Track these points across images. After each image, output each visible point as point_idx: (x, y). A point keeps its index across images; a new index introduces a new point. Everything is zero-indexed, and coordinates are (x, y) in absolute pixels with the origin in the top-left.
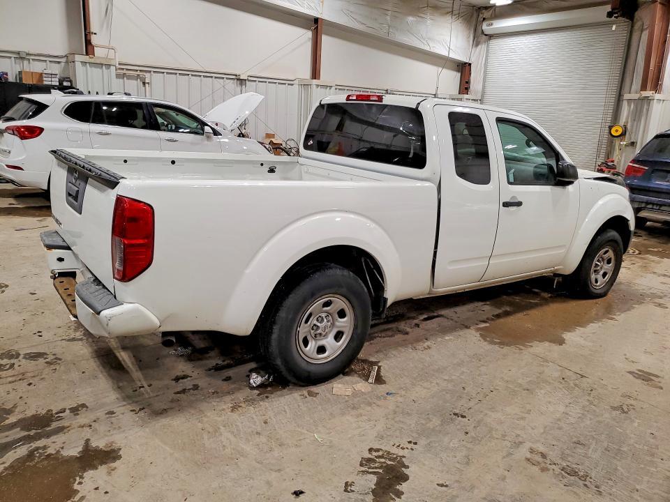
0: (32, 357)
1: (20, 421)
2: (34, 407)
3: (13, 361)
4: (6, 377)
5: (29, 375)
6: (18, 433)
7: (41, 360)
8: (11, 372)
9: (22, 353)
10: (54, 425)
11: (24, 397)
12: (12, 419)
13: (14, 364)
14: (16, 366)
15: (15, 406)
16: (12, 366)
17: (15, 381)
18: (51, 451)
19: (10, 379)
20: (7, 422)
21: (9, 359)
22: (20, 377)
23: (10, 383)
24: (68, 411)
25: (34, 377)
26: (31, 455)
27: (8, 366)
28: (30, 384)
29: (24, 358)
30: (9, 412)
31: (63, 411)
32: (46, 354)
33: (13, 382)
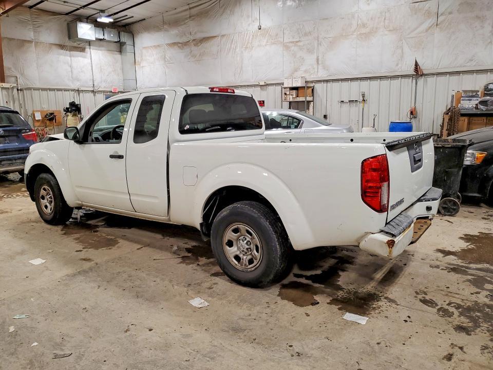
0: (431, 303)
1: (466, 275)
2: (454, 277)
3: (447, 307)
4: (458, 298)
5: (444, 293)
6: (470, 271)
7: (427, 298)
8: (454, 300)
9: (435, 310)
10: (452, 267)
11: (456, 283)
12: (470, 277)
13: (447, 305)
14: (447, 302)
15: (464, 281)
16: (449, 304)
17: (455, 293)
18: (460, 261)
19: (457, 296)
20: (473, 277)
21: (448, 310)
22: (450, 294)
23: (458, 294)
24: (440, 268)
25: (442, 290)
26: (470, 263)
27: (453, 305)
28: (448, 288)
29: (437, 305)
30: (469, 281)
31: (442, 269)
32: (421, 300)
33: (456, 294)
